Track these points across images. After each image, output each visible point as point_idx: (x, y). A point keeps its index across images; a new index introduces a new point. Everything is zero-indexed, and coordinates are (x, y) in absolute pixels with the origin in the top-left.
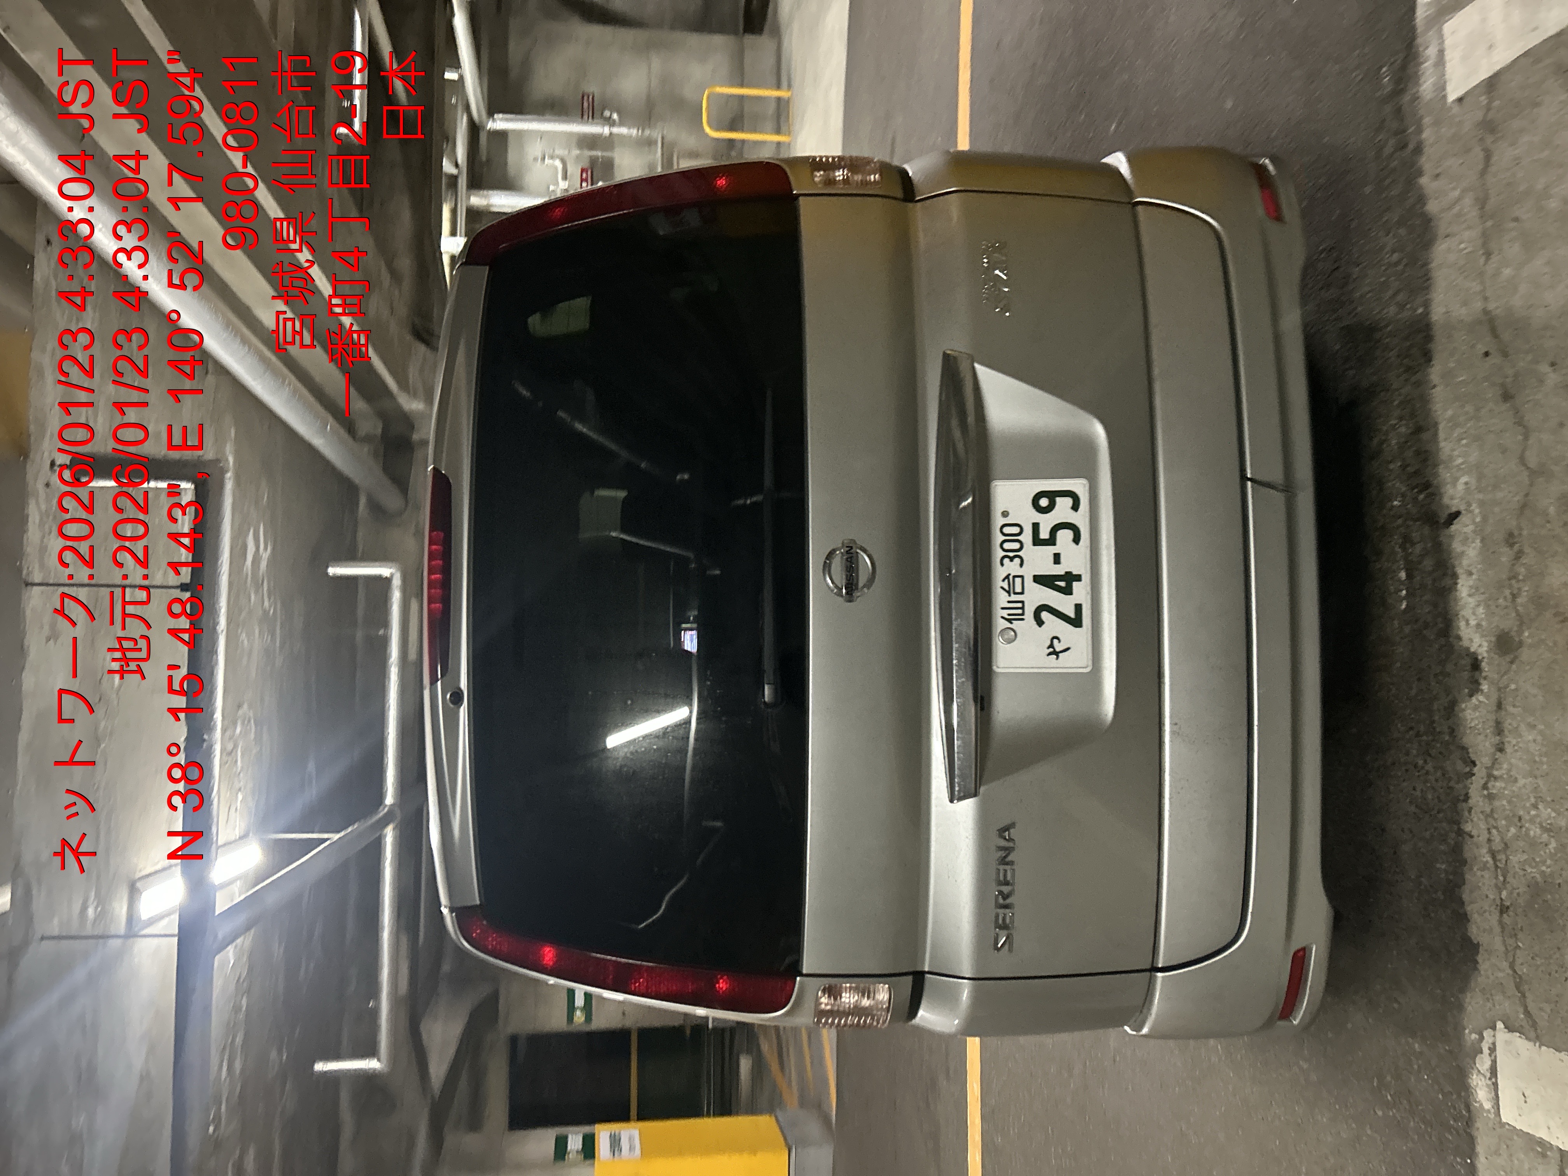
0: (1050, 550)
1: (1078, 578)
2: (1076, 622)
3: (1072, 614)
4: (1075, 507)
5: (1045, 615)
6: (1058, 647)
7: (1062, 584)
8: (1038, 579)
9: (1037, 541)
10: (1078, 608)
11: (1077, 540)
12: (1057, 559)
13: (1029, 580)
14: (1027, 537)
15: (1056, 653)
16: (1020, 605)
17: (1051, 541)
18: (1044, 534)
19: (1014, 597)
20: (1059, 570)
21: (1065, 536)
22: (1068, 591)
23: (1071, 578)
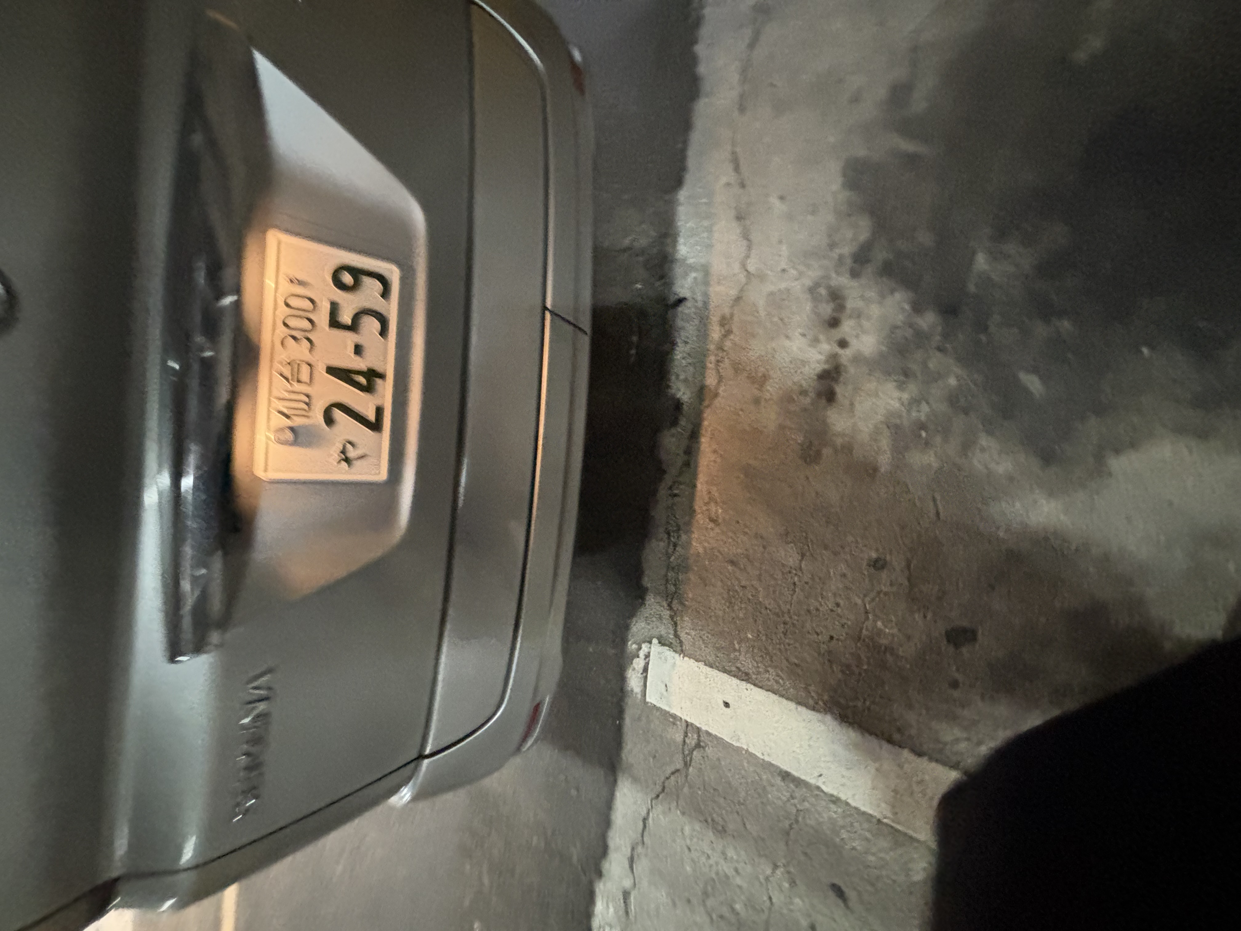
0: (350, 338)
1: (382, 376)
2: (376, 426)
3: (372, 417)
4: (385, 294)
5: (338, 414)
6: (352, 453)
7: (362, 380)
8: (332, 371)
9: (334, 323)
10: (379, 411)
11: (384, 332)
12: (358, 350)
13: (321, 369)
14: (322, 317)
15: (347, 460)
16: (307, 400)
17: (353, 327)
18: (346, 318)
19: (297, 387)
20: (360, 364)
21: (371, 325)
22: (368, 389)
23: (373, 375)
